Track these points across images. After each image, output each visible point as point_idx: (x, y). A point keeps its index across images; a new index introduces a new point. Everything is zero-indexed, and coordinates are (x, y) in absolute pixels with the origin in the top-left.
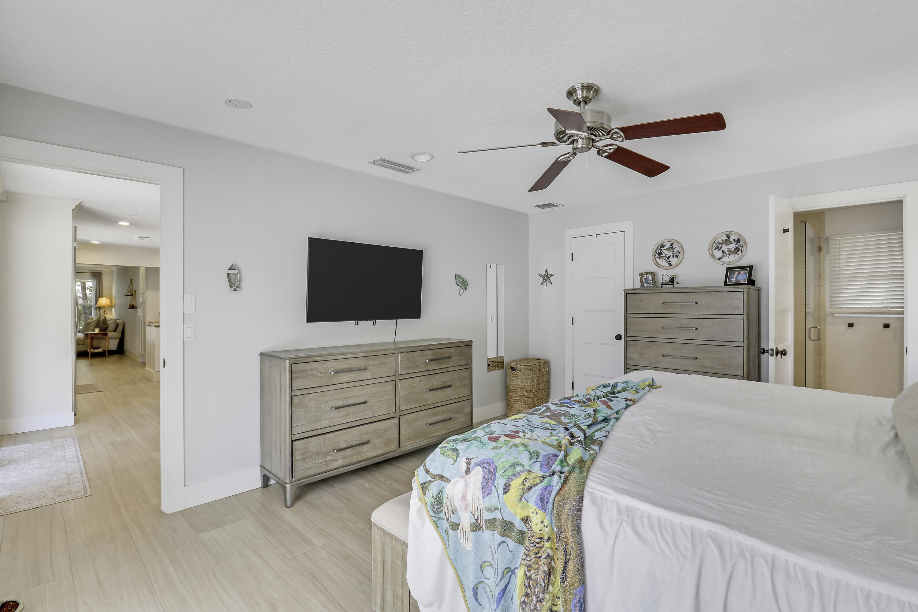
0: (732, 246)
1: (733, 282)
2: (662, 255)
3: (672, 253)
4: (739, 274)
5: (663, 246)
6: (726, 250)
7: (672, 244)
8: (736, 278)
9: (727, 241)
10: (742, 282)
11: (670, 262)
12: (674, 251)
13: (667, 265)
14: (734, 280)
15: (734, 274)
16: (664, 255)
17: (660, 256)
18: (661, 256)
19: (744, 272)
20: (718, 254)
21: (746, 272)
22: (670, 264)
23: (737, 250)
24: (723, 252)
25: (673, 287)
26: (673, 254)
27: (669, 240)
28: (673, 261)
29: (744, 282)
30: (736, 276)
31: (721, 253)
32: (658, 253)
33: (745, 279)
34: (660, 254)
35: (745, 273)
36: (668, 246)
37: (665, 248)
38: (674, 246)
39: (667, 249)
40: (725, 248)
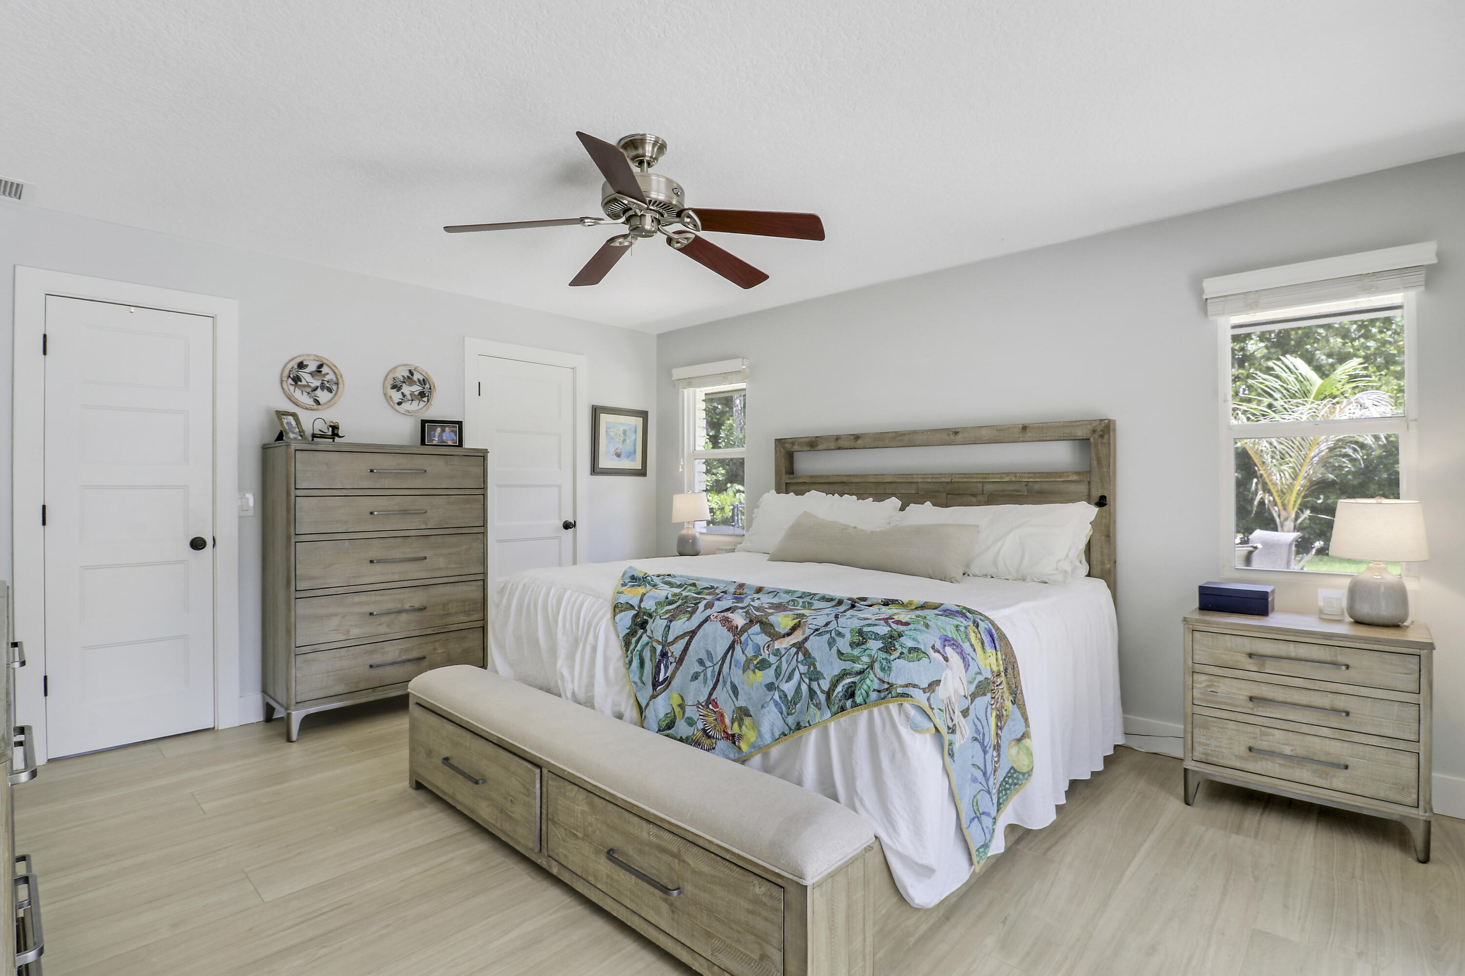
0: (416, 389)
1: (435, 443)
2: (301, 381)
3: (320, 382)
4: (443, 431)
5: (301, 366)
6: (407, 393)
7: (321, 366)
8: (439, 436)
9: (409, 379)
10: (450, 443)
11: (317, 398)
12: (324, 379)
13: (311, 402)
14: (437, 439)
15: (435, 430)
16: (304, 382)
17: (296, 383)
18: (299, 383)
19: (452, 429)
20: (396, 396)
21: (455, 429)
22: (317, 402)
23: (422, 394)
24: (404, 395)
25: (333, 441)
26: (322, 383)
27: (317, 358)
28: (323, 396)
29: (453, 443)
30: (440, 434)
31: (401, 396)
32: (292, 376)
33: (453, 440)
34: (297, 380)
35: (452, 431)
36: (312, 367)
37: (307, 370)
38: (325, 370)
39: (312, 374)
40: (406, 389)
